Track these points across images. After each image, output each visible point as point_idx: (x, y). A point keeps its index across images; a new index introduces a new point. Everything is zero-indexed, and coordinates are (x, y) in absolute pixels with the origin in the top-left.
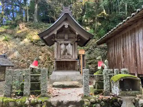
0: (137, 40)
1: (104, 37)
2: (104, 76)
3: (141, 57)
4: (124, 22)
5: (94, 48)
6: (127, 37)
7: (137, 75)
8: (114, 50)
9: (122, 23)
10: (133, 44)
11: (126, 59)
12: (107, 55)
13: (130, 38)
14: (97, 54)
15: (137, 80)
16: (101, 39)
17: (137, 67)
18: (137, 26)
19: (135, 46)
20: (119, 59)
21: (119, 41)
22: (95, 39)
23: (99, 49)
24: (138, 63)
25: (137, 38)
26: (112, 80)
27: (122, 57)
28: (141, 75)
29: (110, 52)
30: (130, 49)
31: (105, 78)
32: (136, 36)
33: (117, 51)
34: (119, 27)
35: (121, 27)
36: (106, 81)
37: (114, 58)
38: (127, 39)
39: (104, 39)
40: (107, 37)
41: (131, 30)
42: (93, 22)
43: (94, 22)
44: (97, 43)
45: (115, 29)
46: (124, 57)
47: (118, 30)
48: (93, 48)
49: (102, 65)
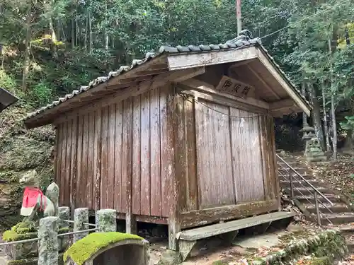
0: (136, 128)
1: (48, 108)
2: (42, 242)
3: (143, 170)
4: (112, 77)
5: (13, 135)
6: (112, 116)
7: (131, 216)
8: (74, 146)
9: (105, 78)
10: (125, 137)
11: (106, 173)
12: (52, 157)
13: (119, 119)
14: (20, 155)
15: (141, 246)
16: (38, 111)
17: (131, 196)
18: (138, 93)
19: (130, 141)
20: (87, 172)
21: (90, 124)
22: (19, 106)
23: (31, 139)
24: (136, 186)
25: (136, 122)
26: (69, 258)
27: (95, 168)
28: (140, 216)
29: (64, 151)
30: (118, 149)
31: (43, 250)
32: (134, 118)
33: (85, 150)
34: (96, 86)
35: (101, 88)
36: (46, 258)
37: (74, 169)
38: (112, 121)
39: (49, 112)
40: (57, 108)
41: (123, 101)
42: (18, 58)
43: (20, 58)
44: (24, 120)
45: (83, 91)
46: (100, 169)
47: (93, 93)
48: (11, 136)
49: (38, 201)
